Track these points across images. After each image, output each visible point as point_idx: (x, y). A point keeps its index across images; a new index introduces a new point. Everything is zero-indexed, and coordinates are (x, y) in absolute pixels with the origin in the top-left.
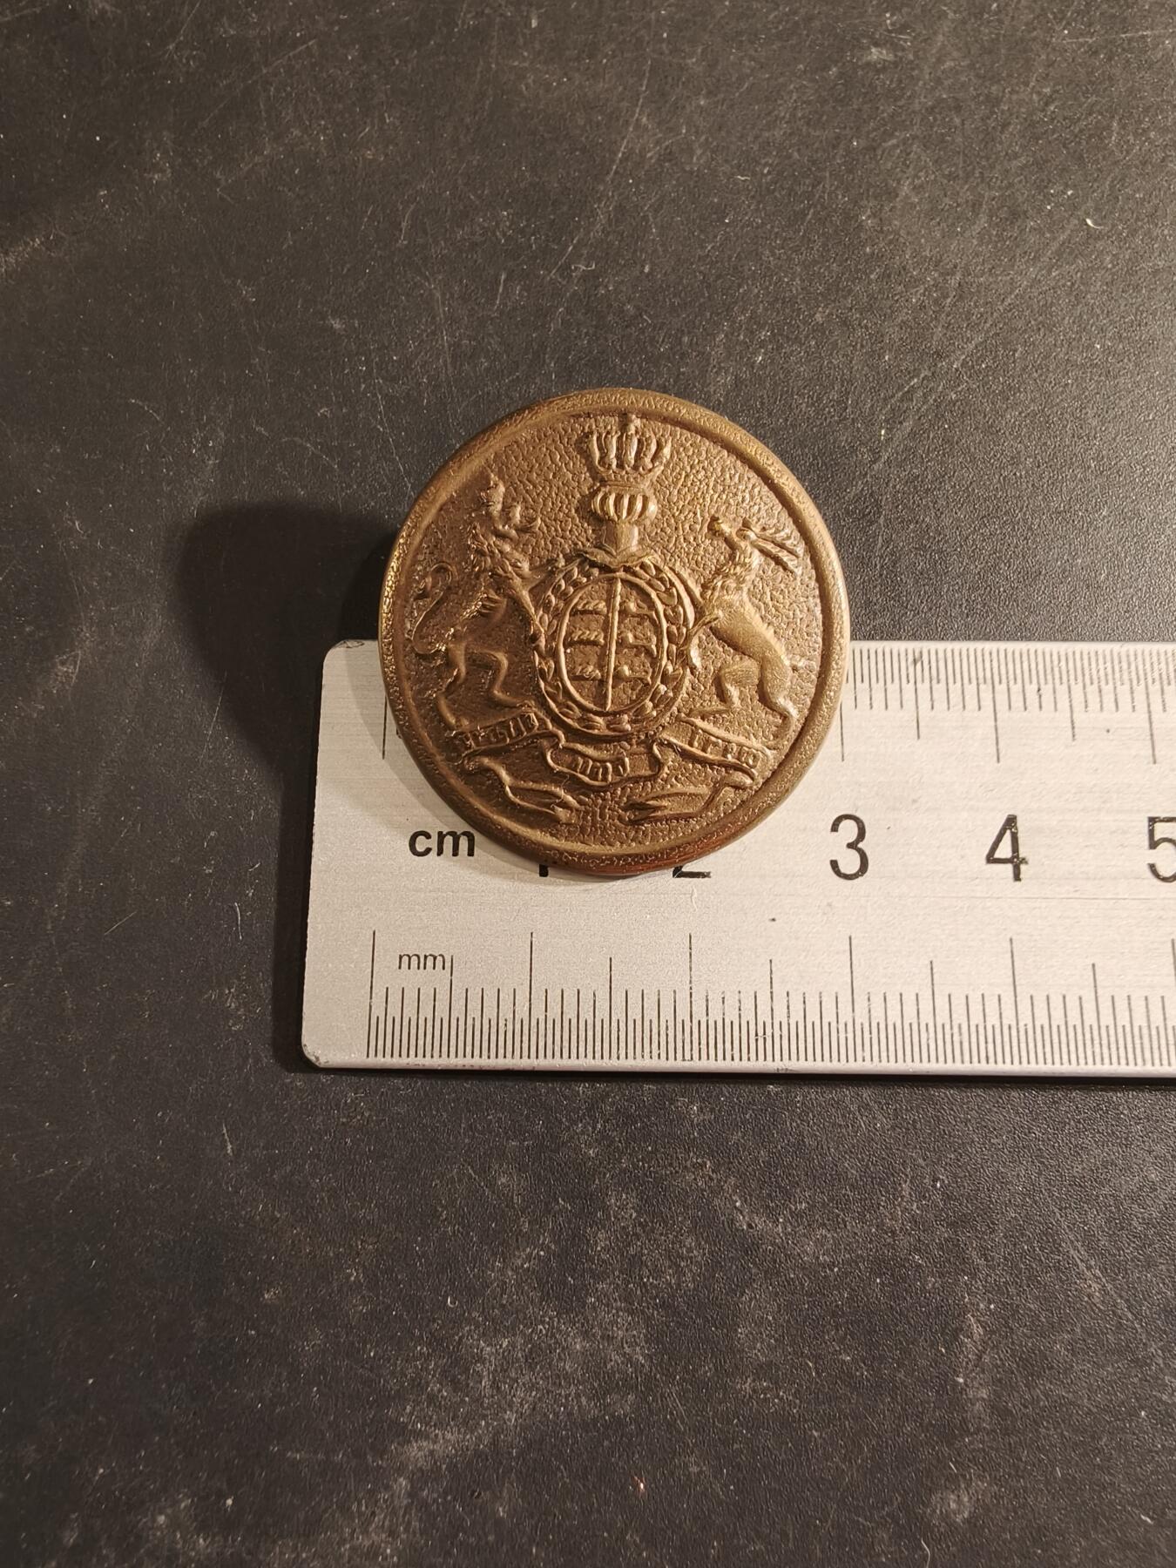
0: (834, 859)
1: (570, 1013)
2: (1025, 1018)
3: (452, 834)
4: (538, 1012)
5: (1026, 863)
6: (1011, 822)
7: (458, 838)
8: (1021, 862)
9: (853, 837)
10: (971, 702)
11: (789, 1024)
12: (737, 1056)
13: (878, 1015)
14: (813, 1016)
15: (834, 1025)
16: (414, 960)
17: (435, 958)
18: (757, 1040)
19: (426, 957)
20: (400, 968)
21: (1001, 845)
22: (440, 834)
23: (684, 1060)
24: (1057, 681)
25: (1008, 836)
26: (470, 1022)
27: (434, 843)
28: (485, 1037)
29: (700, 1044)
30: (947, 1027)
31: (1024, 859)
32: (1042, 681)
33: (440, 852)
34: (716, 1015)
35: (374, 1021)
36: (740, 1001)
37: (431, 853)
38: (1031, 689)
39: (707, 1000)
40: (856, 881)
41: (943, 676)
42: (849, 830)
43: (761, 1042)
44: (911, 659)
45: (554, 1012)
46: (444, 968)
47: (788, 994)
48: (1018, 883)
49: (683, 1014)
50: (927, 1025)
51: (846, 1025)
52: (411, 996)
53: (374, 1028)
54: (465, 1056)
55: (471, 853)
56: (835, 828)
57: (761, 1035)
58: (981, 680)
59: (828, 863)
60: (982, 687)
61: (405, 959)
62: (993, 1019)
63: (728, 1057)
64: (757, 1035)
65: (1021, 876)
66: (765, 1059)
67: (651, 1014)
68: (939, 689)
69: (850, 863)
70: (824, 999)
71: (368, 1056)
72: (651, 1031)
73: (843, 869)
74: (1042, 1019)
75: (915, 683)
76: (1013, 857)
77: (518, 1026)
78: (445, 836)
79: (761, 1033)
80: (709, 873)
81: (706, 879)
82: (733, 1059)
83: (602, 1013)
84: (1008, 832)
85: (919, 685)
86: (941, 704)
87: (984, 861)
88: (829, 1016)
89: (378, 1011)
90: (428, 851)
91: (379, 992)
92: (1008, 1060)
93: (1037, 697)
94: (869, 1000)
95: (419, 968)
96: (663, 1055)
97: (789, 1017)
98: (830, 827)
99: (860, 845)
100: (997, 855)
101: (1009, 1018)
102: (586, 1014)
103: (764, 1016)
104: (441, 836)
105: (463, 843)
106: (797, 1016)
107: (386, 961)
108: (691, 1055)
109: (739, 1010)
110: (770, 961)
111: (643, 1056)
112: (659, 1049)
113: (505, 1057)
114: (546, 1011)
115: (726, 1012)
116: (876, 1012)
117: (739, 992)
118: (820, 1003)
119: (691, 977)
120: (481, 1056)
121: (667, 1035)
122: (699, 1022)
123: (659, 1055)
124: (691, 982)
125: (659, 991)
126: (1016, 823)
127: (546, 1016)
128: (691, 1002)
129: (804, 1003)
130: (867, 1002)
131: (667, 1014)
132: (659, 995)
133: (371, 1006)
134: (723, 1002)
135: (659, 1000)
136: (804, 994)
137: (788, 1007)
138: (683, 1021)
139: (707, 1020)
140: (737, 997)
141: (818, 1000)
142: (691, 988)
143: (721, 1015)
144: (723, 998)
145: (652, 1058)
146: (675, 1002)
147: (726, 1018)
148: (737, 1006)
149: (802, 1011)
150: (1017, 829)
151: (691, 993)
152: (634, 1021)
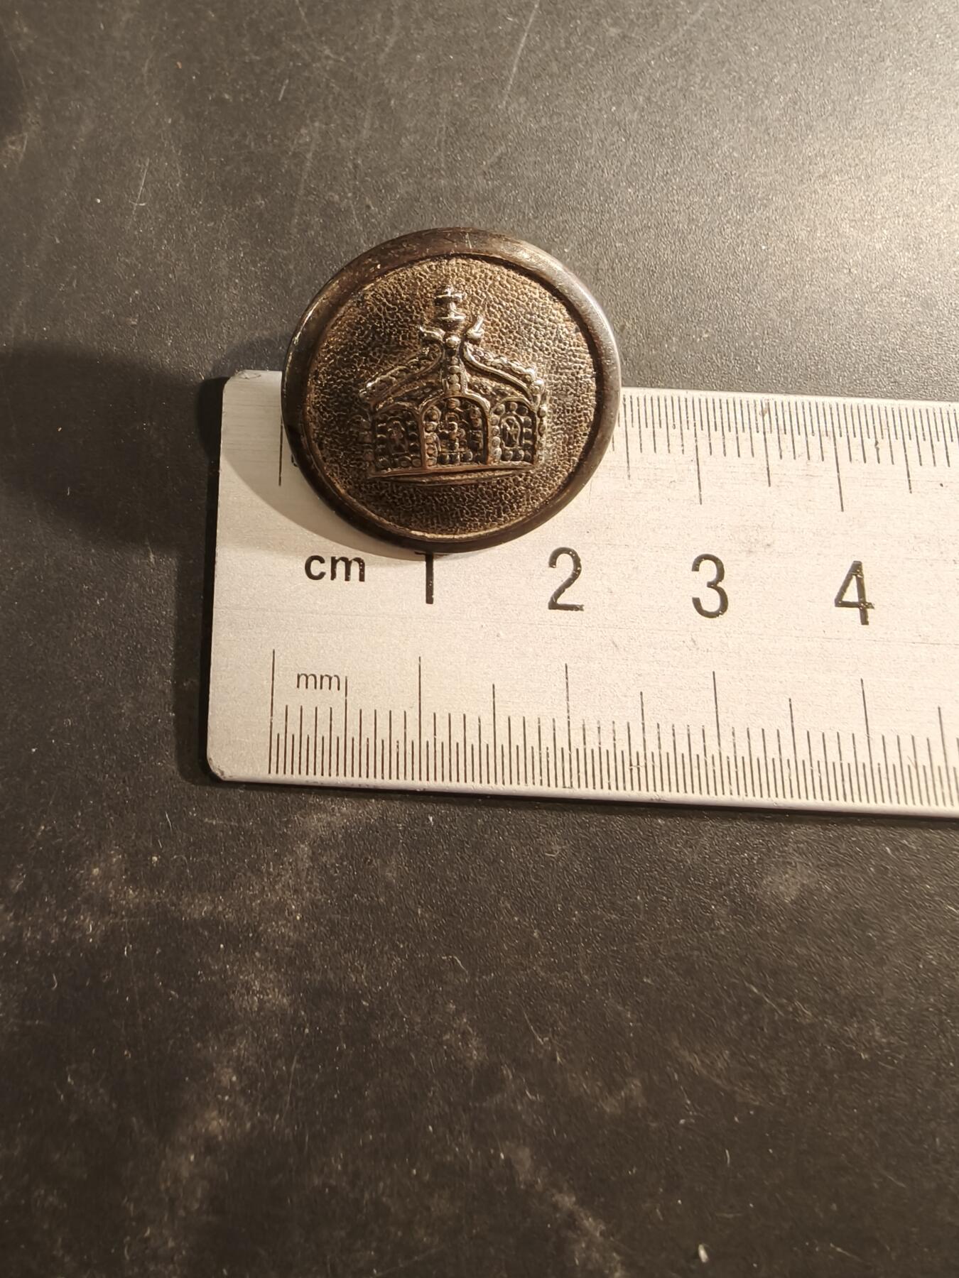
0: (696, 596)
1: (458, 737)
2: (878, 758)
3: (344, 559)
4: (427, 736)
5: (873, 608)
6: (856, 569)
7: (350, 562)
8: (868, 607)
9: (712, 576)
10: (815, 453)
11: (660, 755)
12: (613, 786)
13: (742, 751)
14: (682, 748)
15: (702, 757)
16: (311, 680)
17: (330, 679)
18: (631, 770)
19: (322, 677)
20: (298, 686)
21: (849, 589)
22: (333, 559)
23: (564, 787)
24: (893, 436)
25: (854, 582)
26: (364, 741)
27: (326, 568)
28: (379, 758)
29: (578, 772)
30: (808, 764)
31: (870, 604)
32: (879, 436)
33: (333, 576)
34: (592, 744)
35: (275, 737)
36: (614, 731)
37: (325, 576)
38: (869, 443)
39: (584, 730)
40: (717, 619)
41: (788, 428)
42: (709, 569)
43: (635, 770)
44: (759, 409)
45: (442, 736)
46: (339, 689)
47: (658, 725)
48: (865, 626)
49: (562, 742)
50: (788, 761)
51: (713, 758)
52: (309, 714)
53: (275, 745)
54: (360, 776)
55: (362, 578)
56: (696, 567)
57: (635, 765)
58: (823, 433)
59: (691, 601)
60: (824, 439)
61: (303, 679)
62: (848, 757)
63: (606, 785)
64: (631, 765)
65: (869, 620)
66: (640, 789)
67: (532, 741)
68: (787, 439)
69: (711, 601)
70: (692, 732)
71: (270, 772)
72: (533, 757)
73: (707, 607)
74: (893, 758)
75: (764, 433)
76: (860, 602)
77: (409, 749)
78: (338, 561)
79: (634, 762)
80: (582, 606)
81: (579, 612)
82: (610, 788)
83: (487, 738)
84: (854, 577)
85: (768, 435)
86: (788, 454)
87: (834, 605)
88: (697, 749)
89: (279, 729)
90: (322, 575)
91: (279, 710)
92: (864, 797)
93: (875, 451)
94: (733, 734)
95: (315, 688)
96: (545, 782)
97: (660, 748)
98: (691, 566)
99: (720, 585)
100: (845, 599)
101: (863, 757)
102: (472, 739)
103: (637, 746)
104: (334, 562)
105: (355, 569)
106: (667, 747)
107: (286, 681)
108: (571, 783)
109: (614, 740)
110: (641, 694)
111: (526, 782)
112: (541, 775)
113: (398, 778)
114: (435, 734)
115: (602, 740)
116: (741, 746)
117: (614, 722)
118: (689, 736)
119: (568, 706)
120: (375, 776)
121: (548, 762)
122: (577, 750)
123: (541, 781)
124: (568, 711)
125: (539, 719)
126: (861, 569)
127: (435, 739)
128: (569, 730)
129: (674, 735)
130: (732, 737)
131: (547, 742)
132: (539, 723)
133: (271, 723)
134: (599, 732)
135: (539, 727)
136: (673, 726)
137: (659, 739)
138: (562, 749)
139: (585, 749)
140: (611, 727)
141: (686, 732)
142: (569, 717)
143: (597, 744)
144: (599, 728)
145: (534, 784)
146: (554, 730)
147: (602, 747)
148: (612, 736)
149: (672, 744)
150: (862, 575)
151: (569, 722)
152: (518, 747)
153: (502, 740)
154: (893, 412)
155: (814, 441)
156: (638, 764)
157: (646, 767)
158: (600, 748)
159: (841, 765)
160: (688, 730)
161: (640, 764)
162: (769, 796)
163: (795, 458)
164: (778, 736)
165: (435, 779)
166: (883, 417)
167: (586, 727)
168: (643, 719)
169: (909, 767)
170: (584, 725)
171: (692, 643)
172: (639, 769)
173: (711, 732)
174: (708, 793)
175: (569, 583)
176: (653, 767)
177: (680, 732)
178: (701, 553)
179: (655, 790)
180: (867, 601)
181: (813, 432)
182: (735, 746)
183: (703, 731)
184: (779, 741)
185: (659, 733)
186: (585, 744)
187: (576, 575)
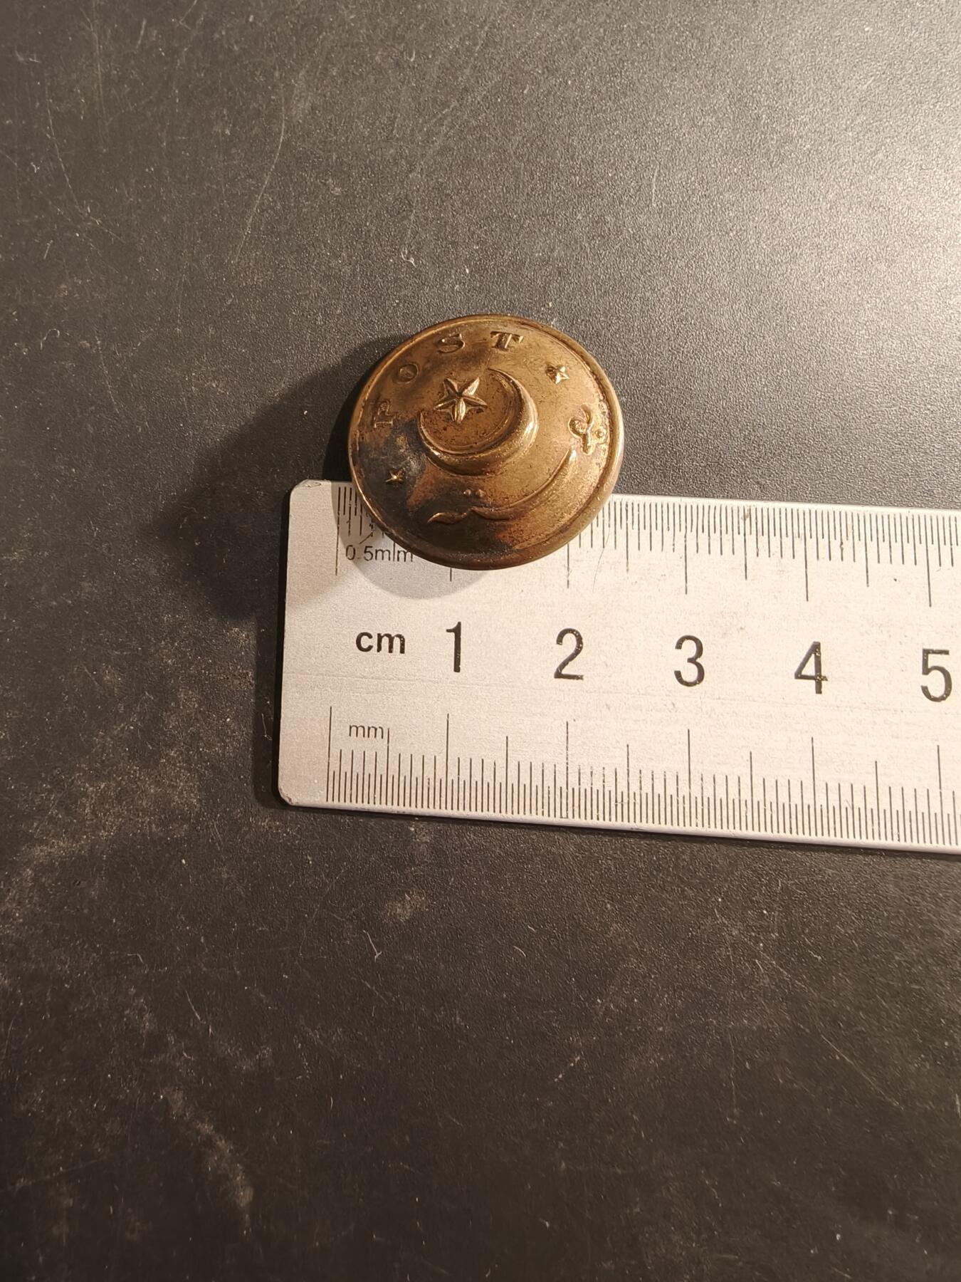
0: (678, 669)
1: (477, 777)
2: (821, 800)
3: (388, 635)
4: (453, 775)
5: (827, 680)
6: (816, 648)
7: (393, 639)
8: (822, 680)
9: (693, 654)
10: (787, 551)
11: (641, 795)
12: (601, 818)
13: (709, 793)
14: (659, 789)
15: (675, 796)
16: (361, 730)
17: (376, 729)
18: (616, 805)
19: (369, 728)
20: (350, 735)
21: (807, 665)
22: (379, 635)
23: (561, 817)
24: (856, 538)
25: (812, 659)
26: (402, 779)
27: (374, 642)
28: (414, 791)
29: (573, 806)
30: (761, 803)
31: (825, 677)
32: (844, 540)
33: (379, 649)
34: (585, 785)
35: (331, 774)
36: (604, 775)
37: (372, 649)
38: (836, 544)
39: (580, 774)
40: (694, 688)
41: (766, 529)
42: (690, 648)
43: (619, 806)
44: (742, 514)
45: (465, 775)
46: (382, 738)
47: (640, 771)
48: (819, 695)
49: (561, 782)
50: (746, 802)
51: (684, 797)
52: (359, 756)
53: (331, 778)
54: (398, 804)
55: (402, 651)
56: (679, 646)
57: (620, 802)
58: (796, 535)
59: (674, 672)
60: (796, 540)
61: (354, 729)
63: (595, 817)
64: (616, 802)
65: (823, 690)
66: (622, 821)
67: (537, 780)
68: (763, 540)
69: (690, 674)
70: (667, 776)
71: (327, 799)
72: (537, 794)
73: (686, 678)
74: (834, 801)
75: (745, 534)
76: (817, 675)
77: (438, 784)
78: (383, 637)
79: (619, 800)
80: (582, 676)
81: (580, 680)
82: (598, 819)
83: (501, 778)
84: (813, 655)
85: (747, 536)
86: (764, 552)
87: (794, 677)
88: (671, 790)
89: (334, 767)
90: (370, 648)
91: (335, 752)
93: (840, 550)
94: (702, 779)
95: (364, 736)
96: (546, 812)
97: (641, 789)
98: (675, 645)
99: (698, 660)
100: (804, 673)
101: (809, 800)
102: (488, 778)
103: (622, 787)
104: (380, 637)
105: (397, 643)
106: (647, 788)
107: (340, 729)
108: (567, 814)
109: (604, 782)
110: (628, 746)
111: (531, 812)
112: (543, 808)
113: (428, 807)
114: (459, 774)
115: (593, 783)
116: (707, 788)
117: (604, 768)
118: (665, 780)
119: (567, 755)
120: (410, 805)
121: (549, 798)
122: (573, 789)
123: (543, 812)
124: (567, 759)
125: (543, 764)
126: (819, 649)
127: (459, 778)
128: (567, 774)
129: (653, 779)
130: (701, 782)
131: (549, 782)
132: (543, 767)
133: (329, 763)
134: (591, 776)
135: (543, 770)
136: (653, 772)
137: (641, 782)
138: (561, 788)
139: (580, 789)
140: (602, 772)
141: (663, 777)
142: (567, 763)
143: (590, 785)
144: (592, 772)
145: (537, 814)
146: (555, 773)
147: (593, 786)
148: (602, 778)
149: (651, 786)
150: (820, 653)
151: (567, 768)
152: (525, 786)
153: (513, 779)
154: (858, 517)
155: (787, 542)
156: (622, 801)
157: (628, 803)
158: (592, 788)
159: (790, 805)
160: (665, 776)
161: (624, 801)
162: (728, 828)
163: (769, 556)
164: (739, 782)
165: (458, 809)
166: (849, 522)
167: (582, 771)
168: (628, 766)
169: (847, 809)
170: (579, 770)
171: (672, 707)
172: (622, 805)
173: (684, 777)
174: (678, 825)
175: (572, 658)
176: (635, 804)
177: (658, 777)
178: (684, 634)
179: (635, 822)
180: (823, 674)
181: (787, 534)
182: (702, 788)
183: (677, 777)
184: (739, 786)
185: (640, 777)
186: (580, 784)
187: (578, 651)
